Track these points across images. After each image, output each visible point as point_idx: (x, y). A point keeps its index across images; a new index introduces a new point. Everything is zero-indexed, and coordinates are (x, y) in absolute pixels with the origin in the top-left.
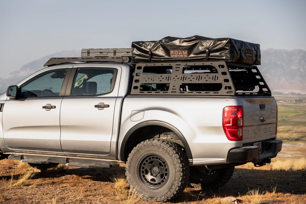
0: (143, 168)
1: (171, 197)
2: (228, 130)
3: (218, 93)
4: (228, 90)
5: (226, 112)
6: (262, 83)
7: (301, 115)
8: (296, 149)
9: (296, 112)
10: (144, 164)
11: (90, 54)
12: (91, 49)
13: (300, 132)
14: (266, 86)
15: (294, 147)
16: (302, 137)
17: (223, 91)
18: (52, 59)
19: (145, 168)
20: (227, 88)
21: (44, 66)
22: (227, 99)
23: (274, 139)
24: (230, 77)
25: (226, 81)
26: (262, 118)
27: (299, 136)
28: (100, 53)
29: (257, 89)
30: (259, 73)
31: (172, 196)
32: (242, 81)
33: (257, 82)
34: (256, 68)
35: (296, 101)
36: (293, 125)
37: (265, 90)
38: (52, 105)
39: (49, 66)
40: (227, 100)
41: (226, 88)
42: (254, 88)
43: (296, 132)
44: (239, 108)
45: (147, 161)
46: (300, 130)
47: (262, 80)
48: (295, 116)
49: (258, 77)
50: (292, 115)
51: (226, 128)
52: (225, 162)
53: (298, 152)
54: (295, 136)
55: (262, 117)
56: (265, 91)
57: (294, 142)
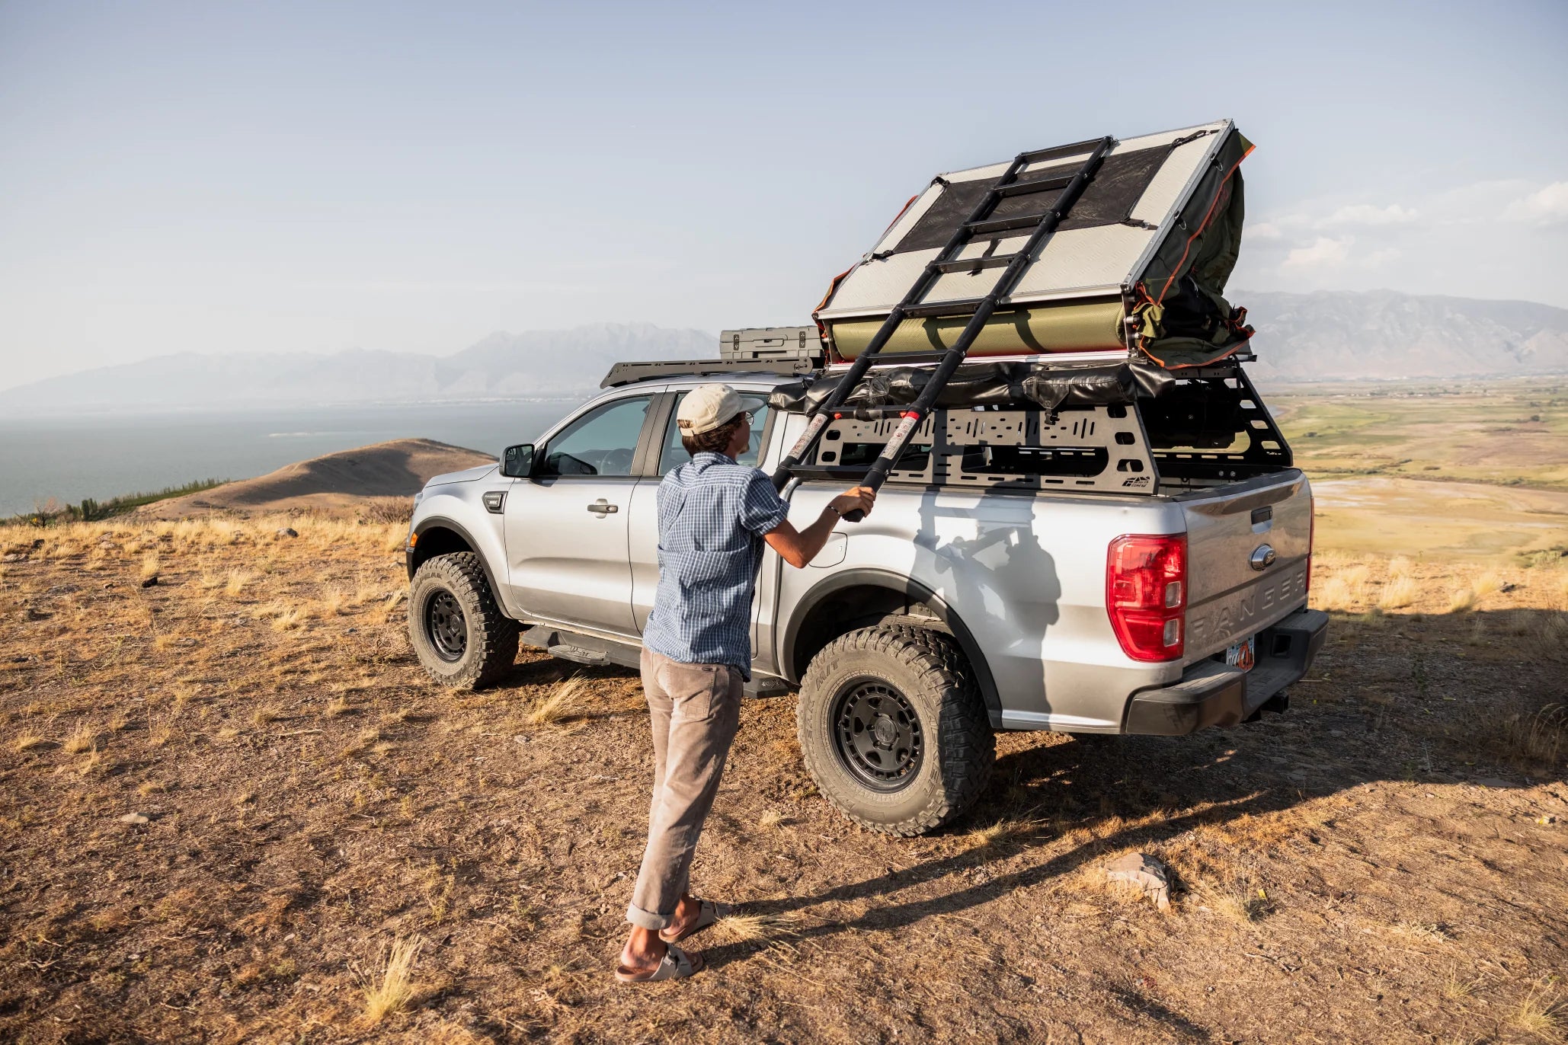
0: (849, 711)
1: (939, 818)
2: (1128, 624)
3: (1093, 483)
4: (1130, 474)
5: (1121, 557)
6: (1259, 425)
7: (1384, 423)
8: (1368, 491)
9: (1371, 416)
10: (854, 701)
11: (741, 345)
12: (742, 331)
13: (1378, 457)
14: (1273, 433)
15: (1365, 488)
16: (1384, 467)
17: (1110, 478)
18: (619, 367)
19: (856, 715)
20: (1128, 465)
21: (603, 386)
22: (1126, 508)
23: (1302, 610)
24: (1137, 423)
25: (1125, 438)
26: (1261, 560)
27: (1378, 465)
28: (766, 341)
29: (1240, 443)
30: (1249, 392)
31: (942, 815)
32: (1191, 417)
33: (1242, 421)
34: (1240, 375)
35: (1372, 394)
36: (1364, 443)
37: (1270, 445)
38: (609, 503)
39: (616, 385)
40: (1125, 512)
41: (1122, 466)
42: (1233, 440)
43: (1369, 457)
44: (1171, 544)
45: (862, 694)
46: (1379, 453)
47: (1261, 413)
48: (1370, 426)
49: (1247, 404)
50: (1362, 422)
51: (1121, 618)
52: (1117, 731)
53: (1374, 497)
54: (1369, 464)
55: (1258, 557)
56: (1271, 451)
57: (1364, 477)
